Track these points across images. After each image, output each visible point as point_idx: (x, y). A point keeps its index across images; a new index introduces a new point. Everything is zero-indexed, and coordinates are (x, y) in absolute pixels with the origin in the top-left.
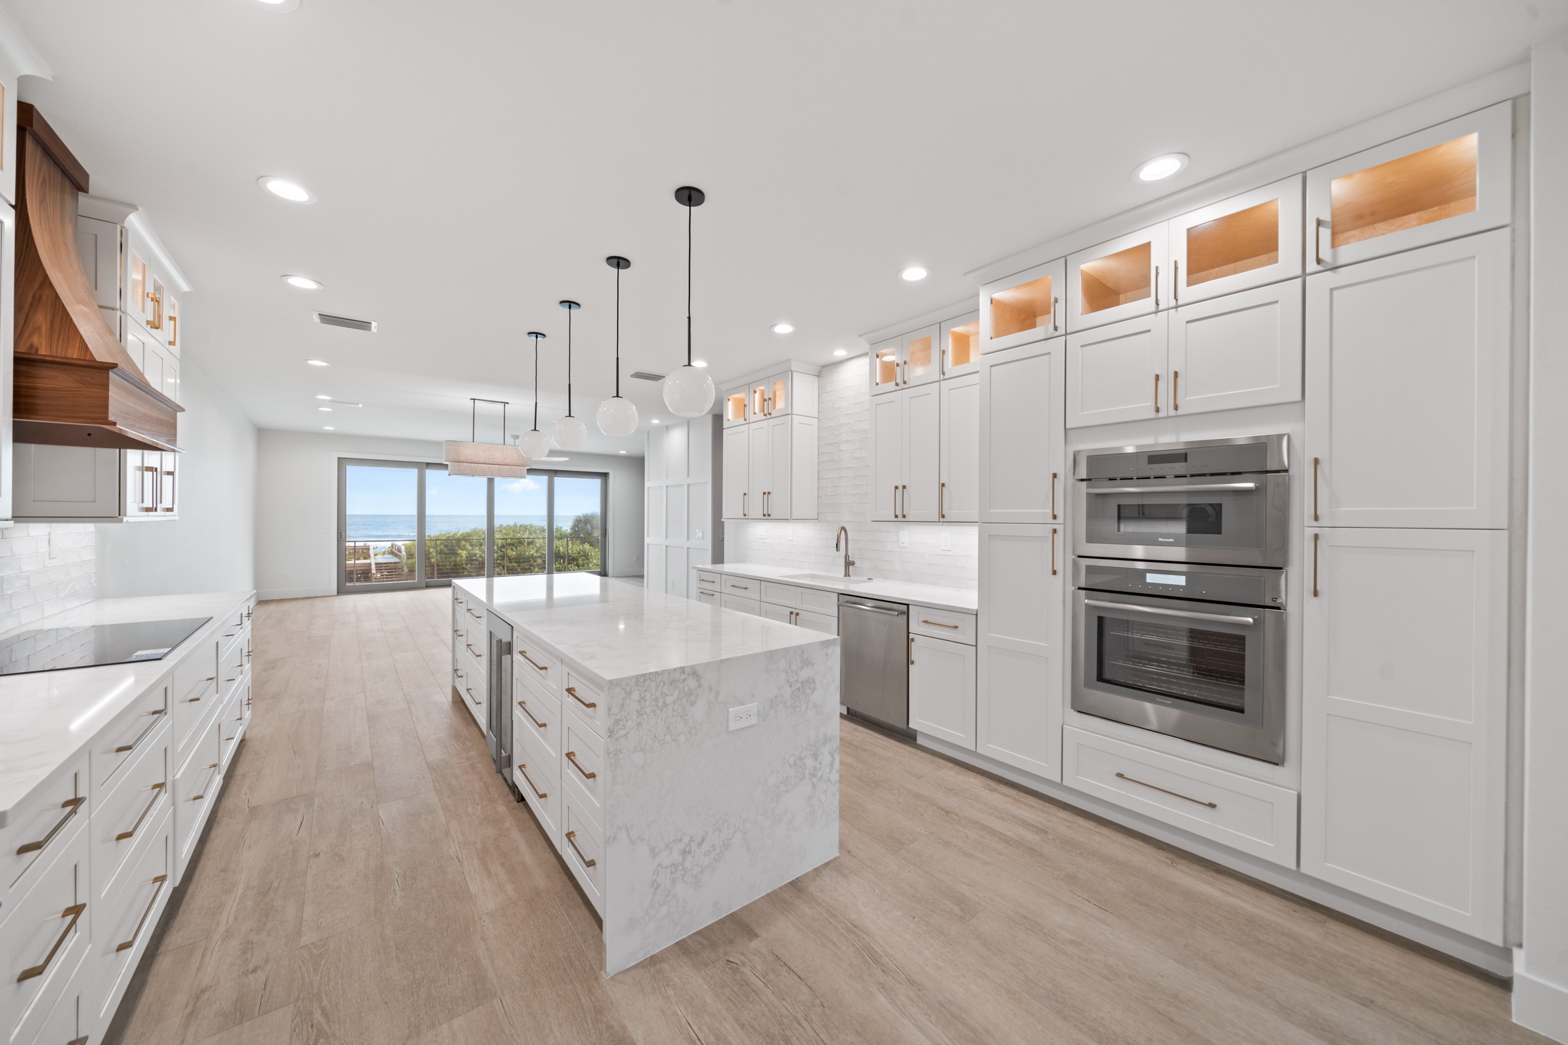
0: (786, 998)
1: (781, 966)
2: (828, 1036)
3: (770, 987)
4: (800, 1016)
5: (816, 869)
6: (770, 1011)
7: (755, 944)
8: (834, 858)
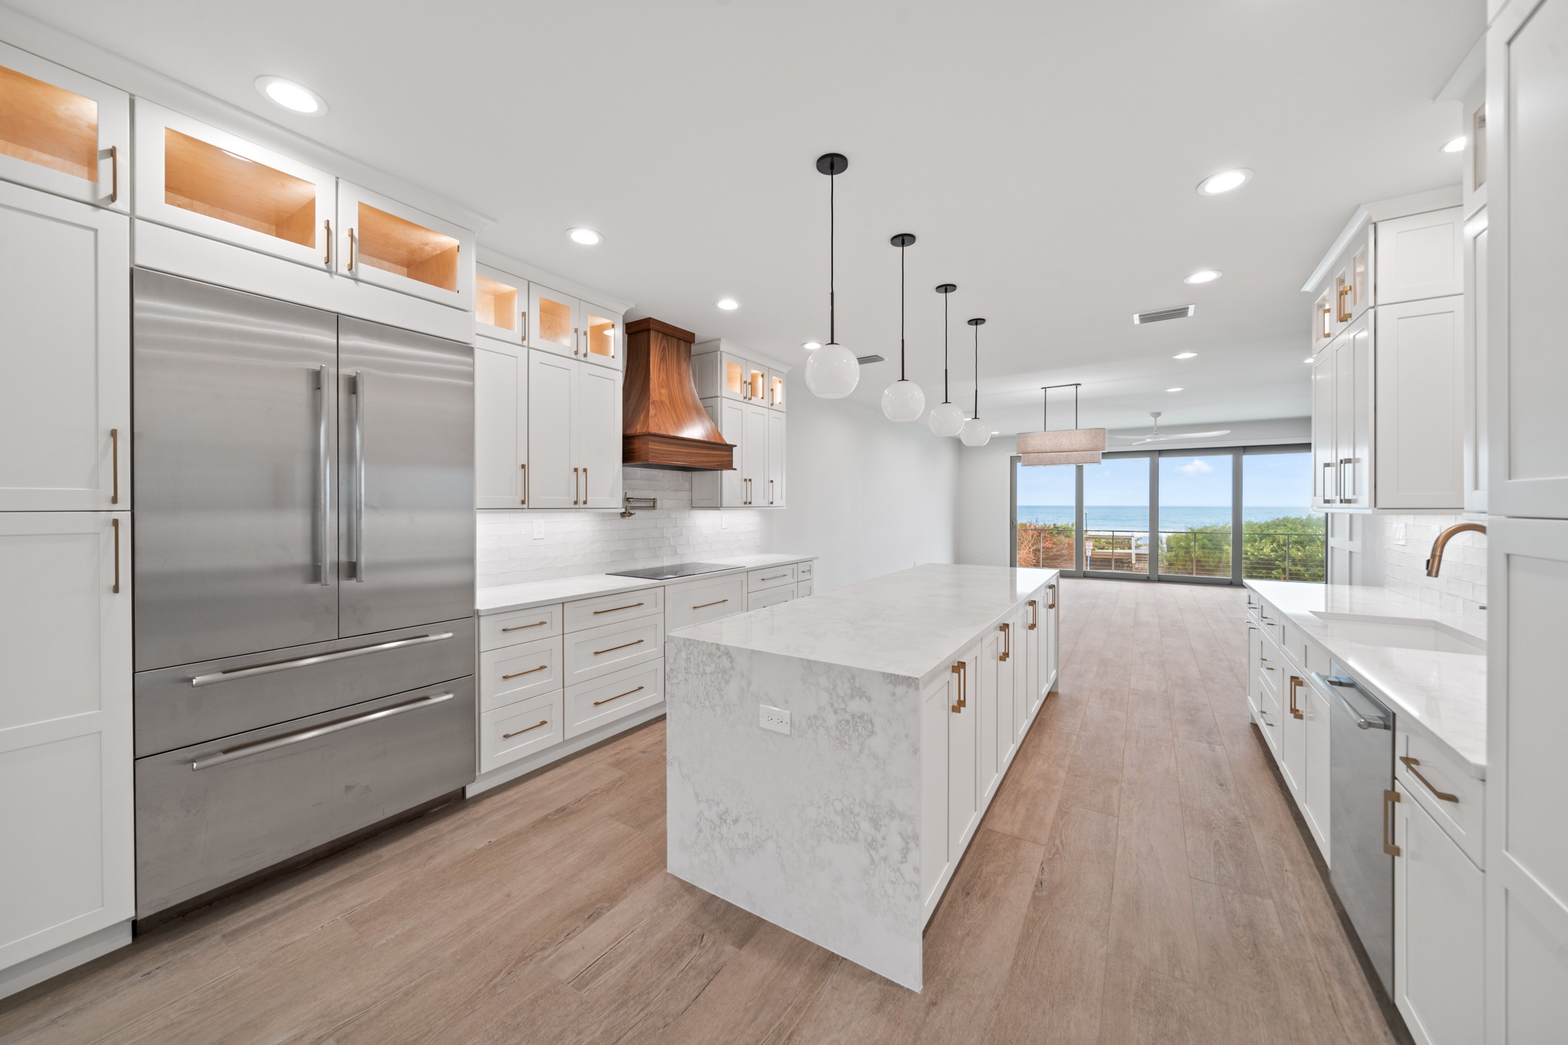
0: (670, 992)
1: (708, 978)
2: (630, 1038)
3: (680, 975)
4: (652, 1008)
5: (874, 974)
6: (654, 982)
7: (730, 949)
8: (908, 989)
